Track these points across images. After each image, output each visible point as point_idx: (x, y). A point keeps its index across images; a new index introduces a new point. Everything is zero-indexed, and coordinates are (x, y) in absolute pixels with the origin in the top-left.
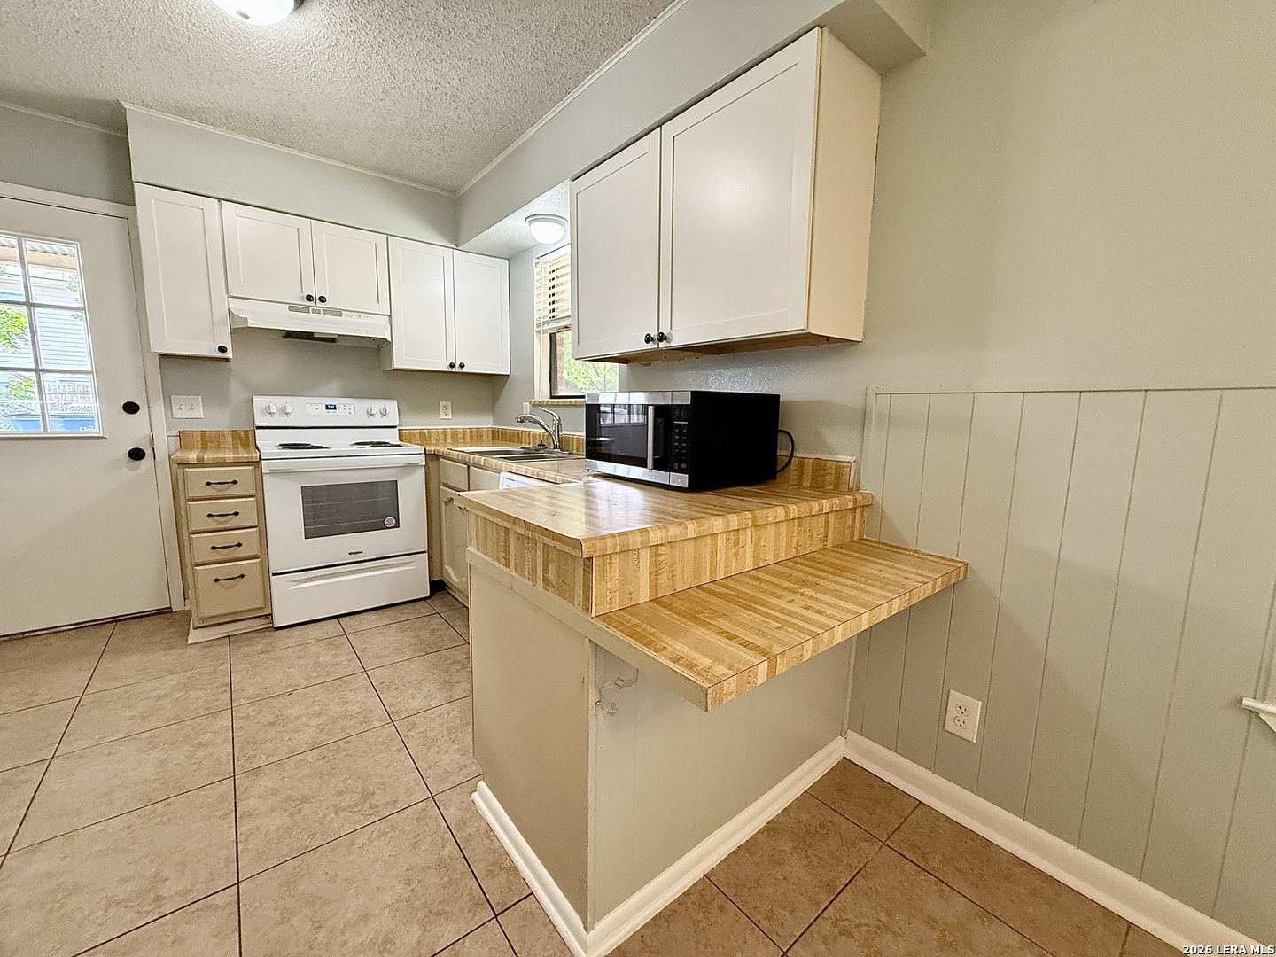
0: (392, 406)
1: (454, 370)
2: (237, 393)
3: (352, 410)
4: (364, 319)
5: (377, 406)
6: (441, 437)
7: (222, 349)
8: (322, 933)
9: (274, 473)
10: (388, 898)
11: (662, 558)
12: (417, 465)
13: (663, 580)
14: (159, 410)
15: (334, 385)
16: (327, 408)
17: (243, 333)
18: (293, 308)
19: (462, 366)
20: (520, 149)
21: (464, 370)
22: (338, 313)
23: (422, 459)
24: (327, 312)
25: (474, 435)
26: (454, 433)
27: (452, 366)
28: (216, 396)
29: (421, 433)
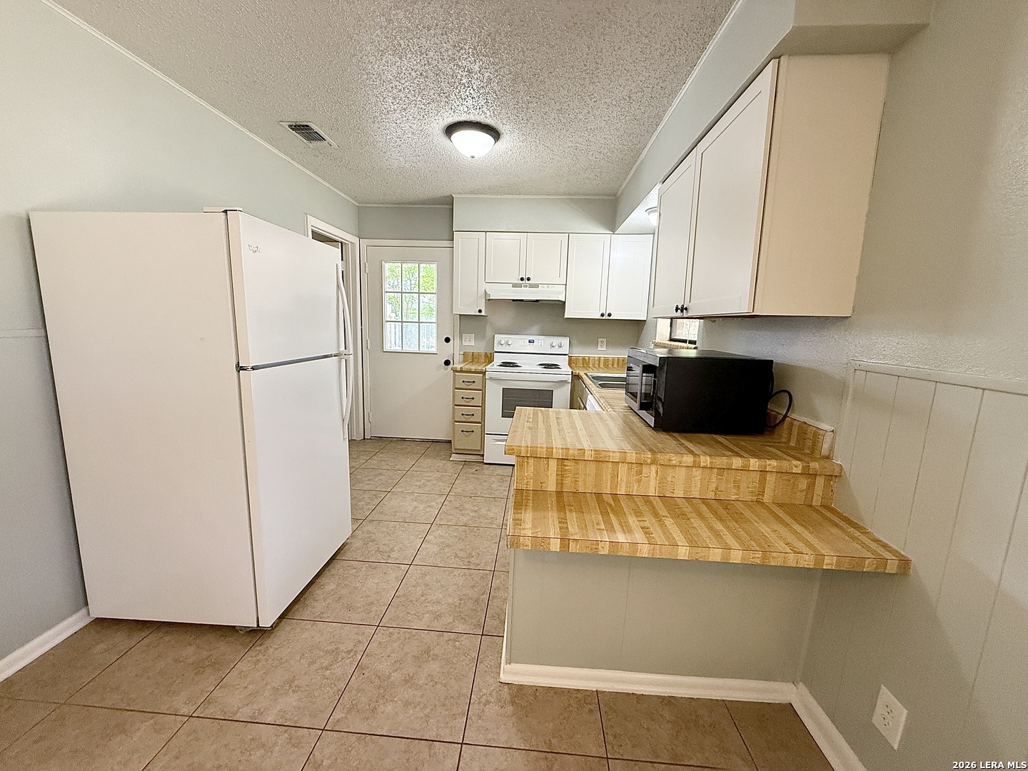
0: (565, 341)
1: (604, 318)
2: (489, 333)
3: (543, 343)
4: (551, 289)
5: (556, 341)
6: (597, 362)
7: (480, 311)
8: (423, 598)
9: (491, 379)
10: (450, 601)
11: (567, 468)
12: (566, 382)
13: (568, 481)
14: (457, 341)
15: (536, 328)
16: (530, 342)
17: (490, 302)
18: (515, 286)
19: (609, 315)
20: (642, 162)
21: (611, 318)
22: (536, 286)
23: (569, 378)
24: (532, 286)
25: (621, 362)
26: (606, 360)
27: (602, 315)
28: (480, 335)
29: (584, 359)
